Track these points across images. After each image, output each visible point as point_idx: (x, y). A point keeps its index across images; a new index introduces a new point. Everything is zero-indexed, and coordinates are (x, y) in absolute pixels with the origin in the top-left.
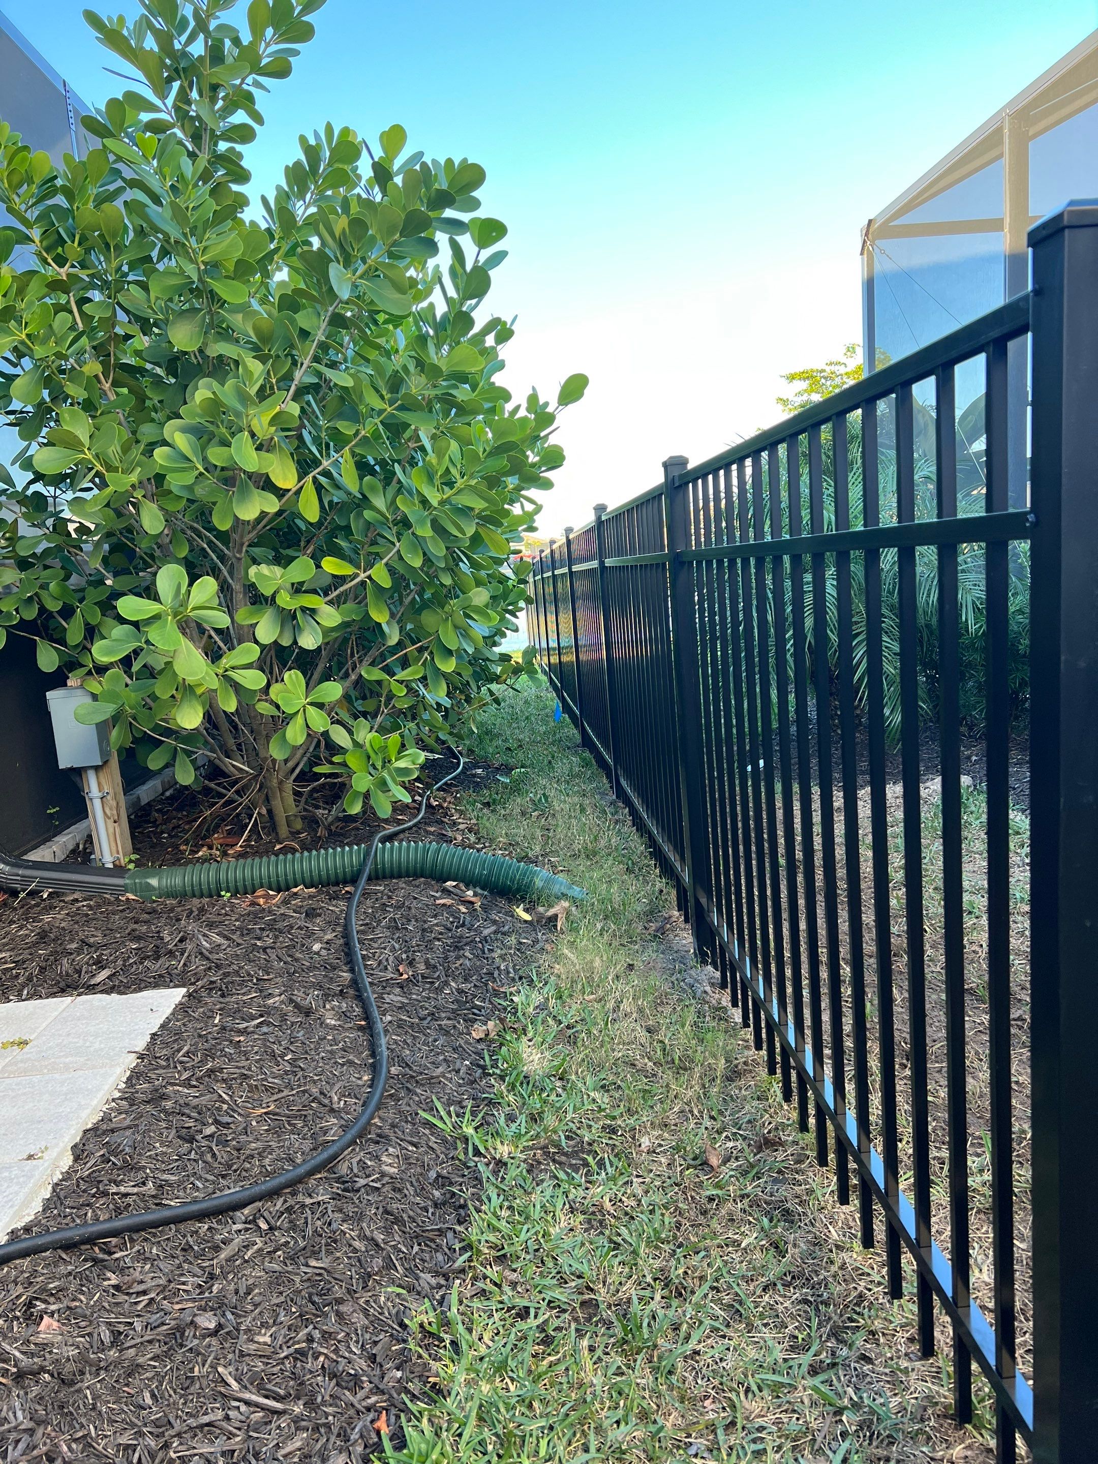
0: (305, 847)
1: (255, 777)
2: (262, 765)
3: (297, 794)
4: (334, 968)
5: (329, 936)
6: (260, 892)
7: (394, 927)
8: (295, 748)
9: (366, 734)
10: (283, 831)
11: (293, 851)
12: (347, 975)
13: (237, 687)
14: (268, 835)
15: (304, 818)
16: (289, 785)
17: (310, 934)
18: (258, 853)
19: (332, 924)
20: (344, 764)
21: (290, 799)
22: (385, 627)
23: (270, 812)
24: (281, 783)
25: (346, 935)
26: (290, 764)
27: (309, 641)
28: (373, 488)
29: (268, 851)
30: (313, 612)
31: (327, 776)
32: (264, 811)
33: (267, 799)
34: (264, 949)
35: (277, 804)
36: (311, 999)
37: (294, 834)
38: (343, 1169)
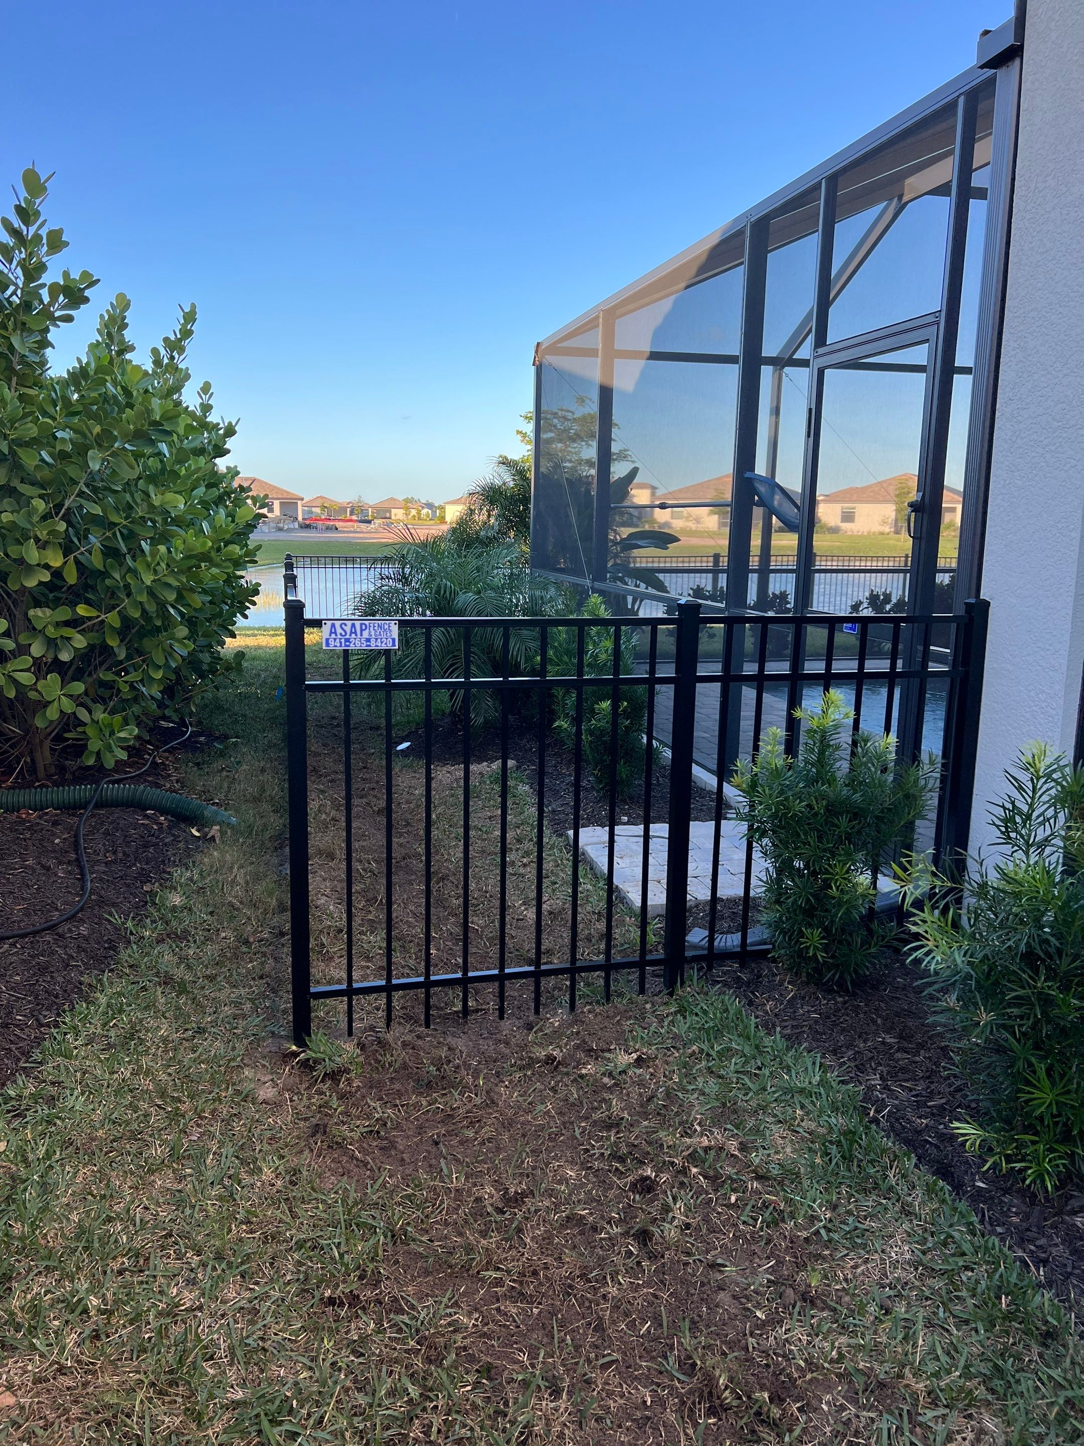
0: (56, 784)
1: (24, 738)
2: (29, 730)
3: (51, 749)
4: (67, 852)
5: (65, 836)
6: (22, 811)
7: (107, 833)
8: (51, 722)
9: (101, 715)
10: (41, 773)
11: (47, 787)
12: (74, 856)
13: (15, 682)
14: (30, 775)
15: (56, 766)
16: (47, 743)
17: (54, 835)
18: (21, 787)
19: (69, 829)
20: (84, 732)
21: (47, 753)
22: (116, 650)
23: (33, 760)
24: (41, 741)
25: (76, 836)
26: (49, 730)
27: (65, 657)
28: (112, 566)
29: (30, 786)
30: (69, 639)
31: (73, 739)
32: (29, 760)
33: (31, 753)
34: (25, 840)
35: (38, 756)
36: (51, 863)
37: (49, 777)
38: (60, 930)
